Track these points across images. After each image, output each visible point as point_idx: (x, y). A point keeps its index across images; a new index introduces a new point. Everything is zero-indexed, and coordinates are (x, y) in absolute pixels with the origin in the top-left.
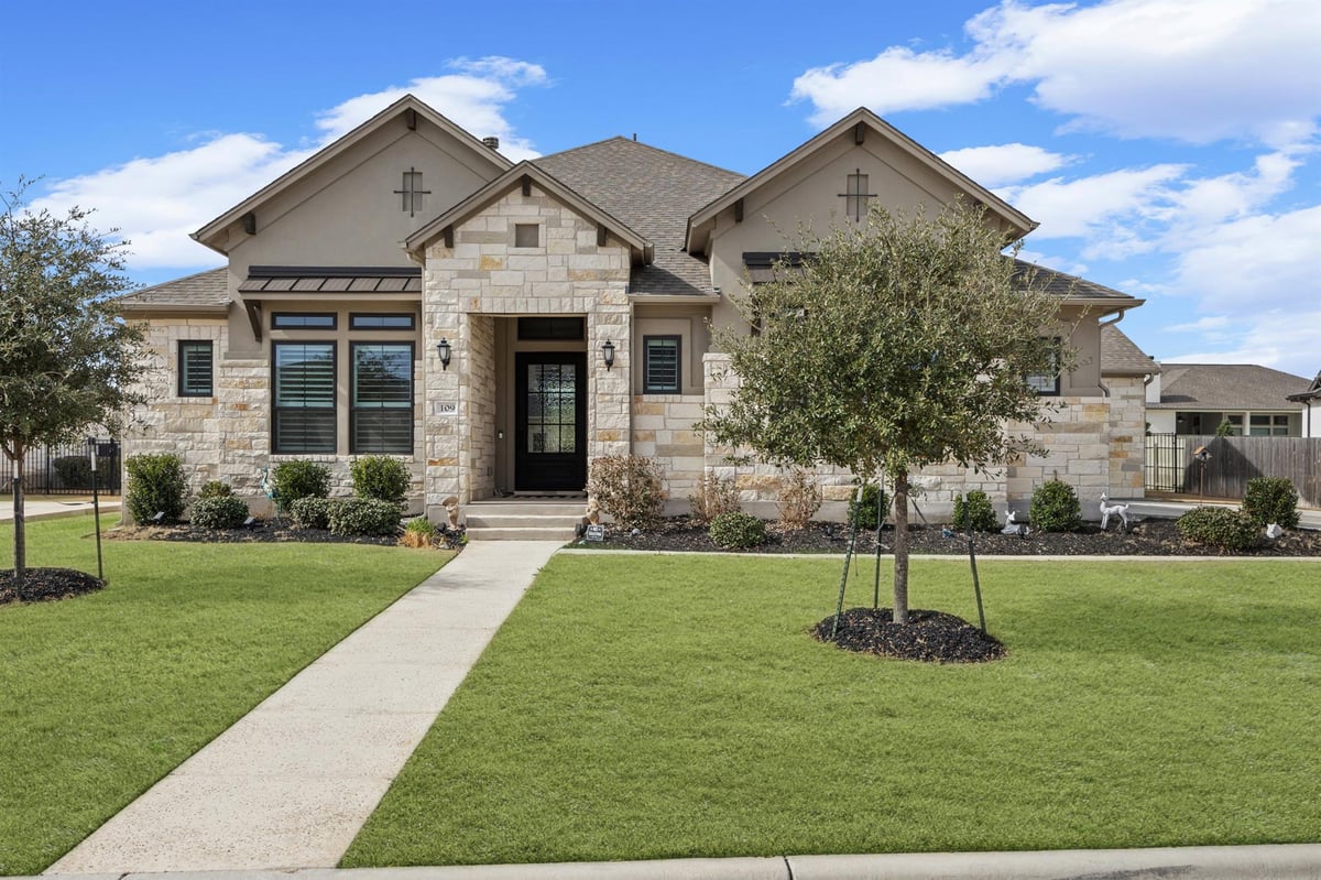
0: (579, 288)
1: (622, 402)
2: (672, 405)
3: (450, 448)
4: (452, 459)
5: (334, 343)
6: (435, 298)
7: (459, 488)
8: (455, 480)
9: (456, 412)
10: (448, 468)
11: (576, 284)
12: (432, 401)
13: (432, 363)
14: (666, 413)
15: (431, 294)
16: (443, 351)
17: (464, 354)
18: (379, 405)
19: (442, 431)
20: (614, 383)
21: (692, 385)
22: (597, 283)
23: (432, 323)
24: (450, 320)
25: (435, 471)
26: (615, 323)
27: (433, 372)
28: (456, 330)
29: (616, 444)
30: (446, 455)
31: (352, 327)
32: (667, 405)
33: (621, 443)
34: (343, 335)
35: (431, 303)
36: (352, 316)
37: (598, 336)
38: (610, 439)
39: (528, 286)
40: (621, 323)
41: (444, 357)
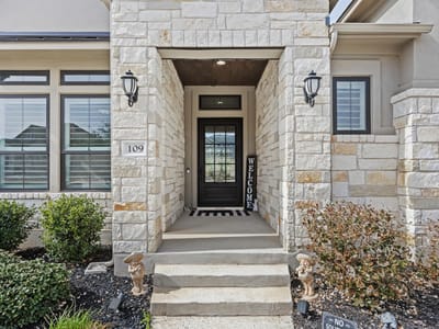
0: (275, 20)
1: (323, 141)
2: (365, 146)
3: (139, 191)
4: (141, 203)
5: (47, 96)
6: (122, 30)
7: (148, 235)
8: (143, 225)
9: (144, 153)
10: (136, 213)
11: (272, 16)
12: (119, 141)
13: (119, 101)
14: (359, 154)
15: (117, 27)
16: (128, 83)
17: (153, 90)
18: (86, 149)
19: (130, 172)
20: (314, 121)
21: (382, 126)
22: (296, 14)
23: (118, 57)
24: (138, 54)
25: (122, 216)
26: (314, 57)
27: (120, 110)
28: (144, 65)
29: (316, 186)
30: (133, 200)
31: (63, 83)
32: (360, 145)
33: (322, 186)
34: (55, 89)
35: (118, 36)
36: (63, 73)
37: (297, 71)
38: (310, 181)
39: (221, 18)
40: (321, 57)
41: (129, 91)
